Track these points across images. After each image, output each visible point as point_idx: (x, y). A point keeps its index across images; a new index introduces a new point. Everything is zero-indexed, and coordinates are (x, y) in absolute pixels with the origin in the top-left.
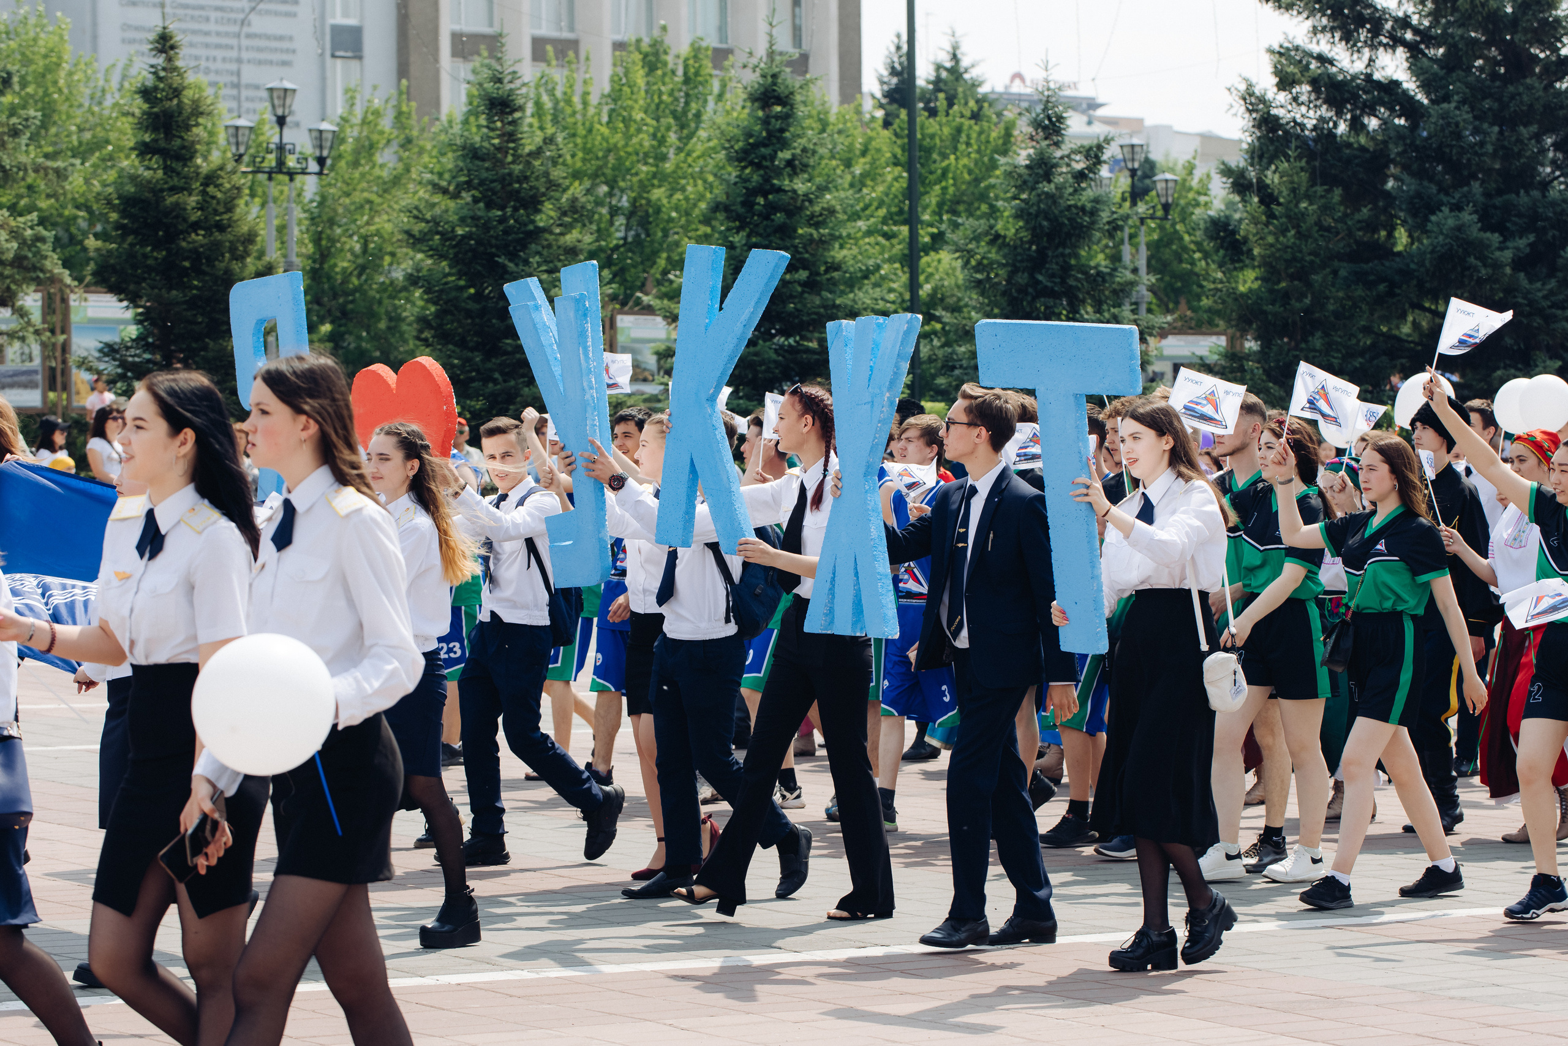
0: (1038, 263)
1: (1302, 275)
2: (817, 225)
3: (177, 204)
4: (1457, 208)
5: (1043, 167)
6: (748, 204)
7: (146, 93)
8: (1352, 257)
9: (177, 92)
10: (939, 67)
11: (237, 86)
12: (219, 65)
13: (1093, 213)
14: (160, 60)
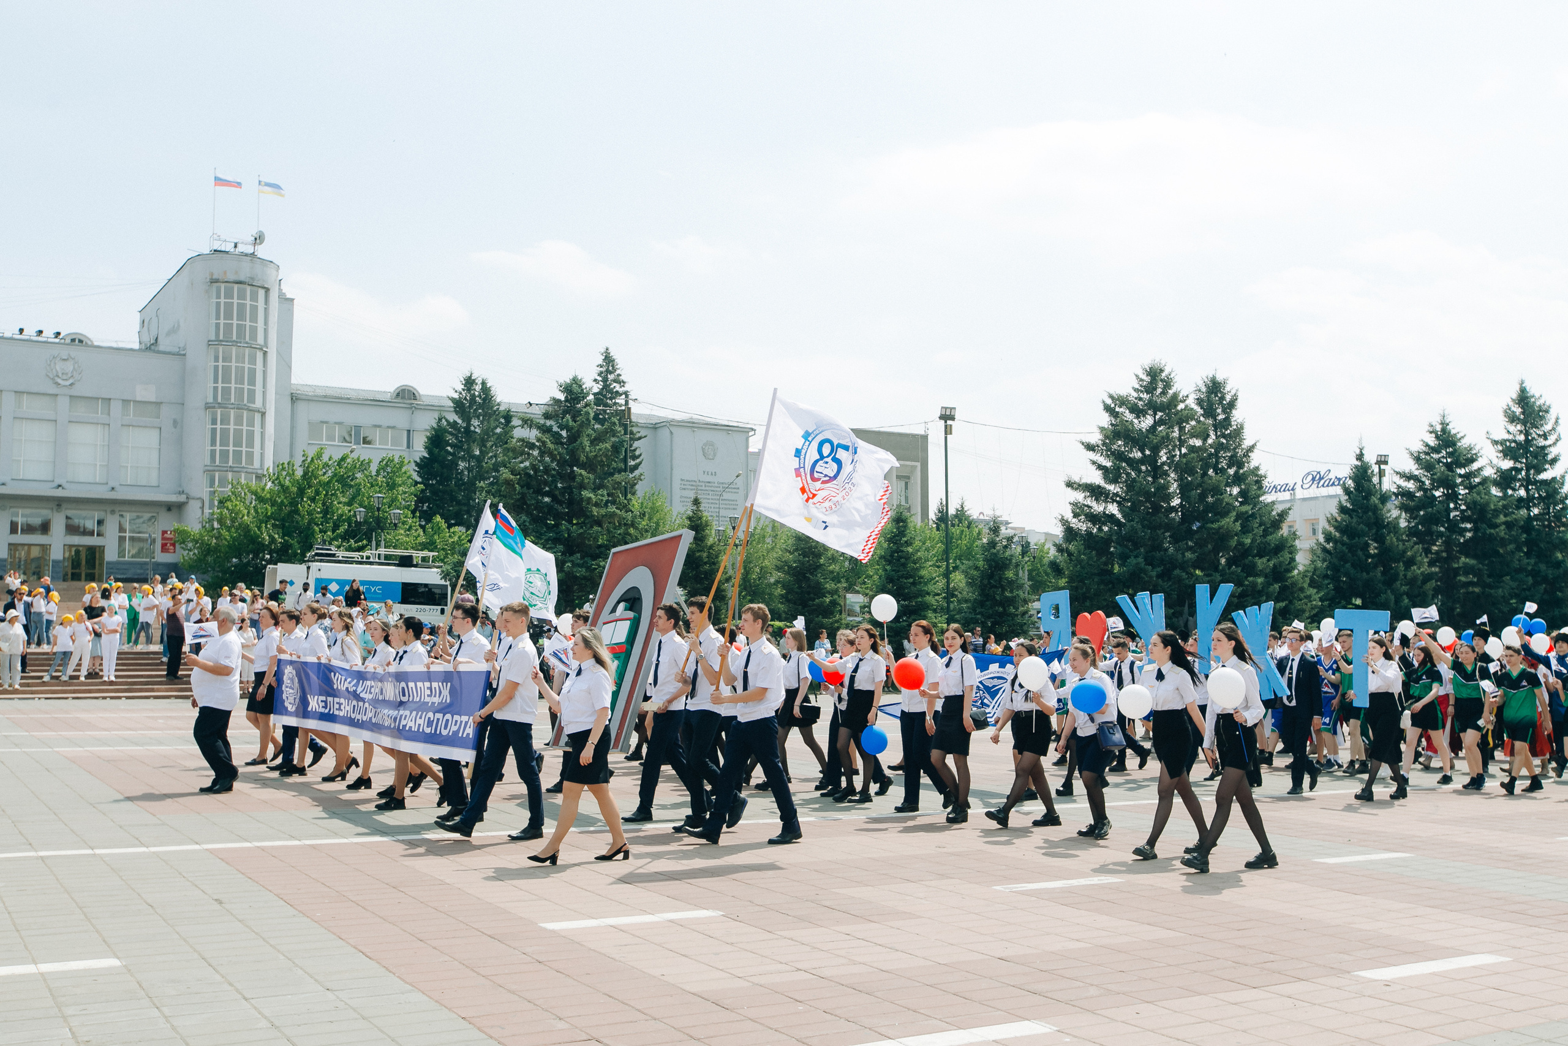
0: (991, 576)
1: (1082, 581)
2: (915, 564)
3: (700, 556)
4: (1136, 557)
5: (992, 544)
6: (892, 556)
7: (690, 518)
8: (1099, 574)
9: (700, 518)
10: (957, 510)
11: (718, 516)
12: (712, 510)
13: (1010, 560)
14: (695, 508)
